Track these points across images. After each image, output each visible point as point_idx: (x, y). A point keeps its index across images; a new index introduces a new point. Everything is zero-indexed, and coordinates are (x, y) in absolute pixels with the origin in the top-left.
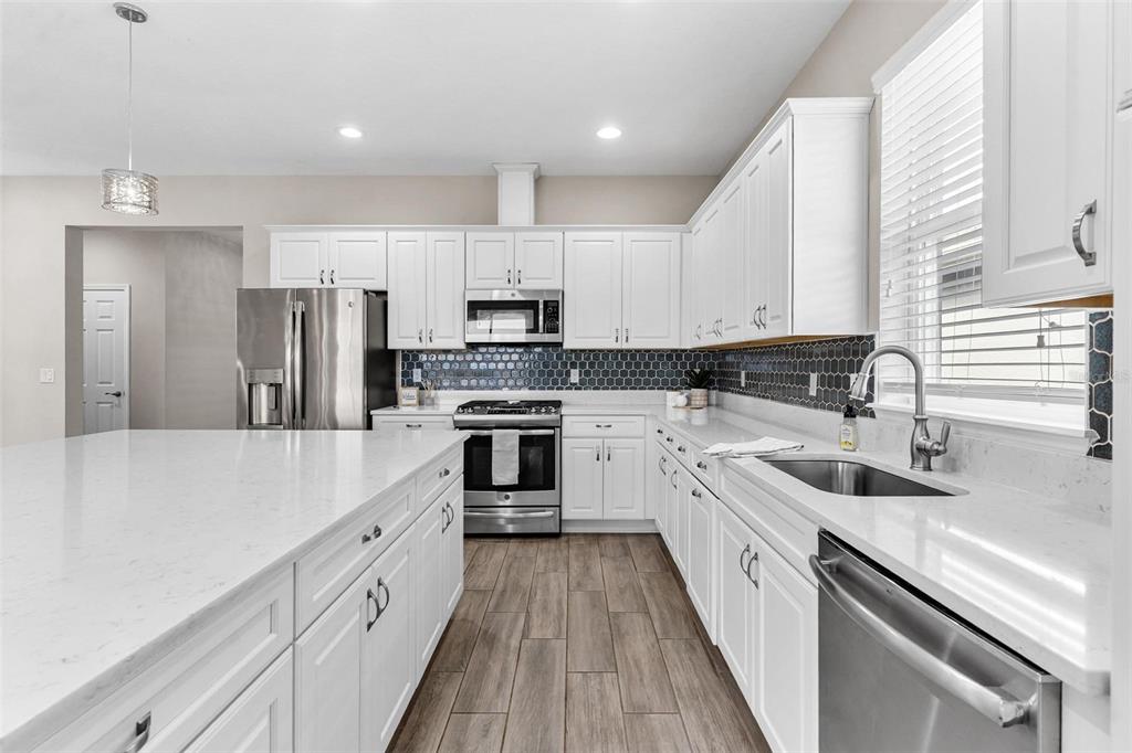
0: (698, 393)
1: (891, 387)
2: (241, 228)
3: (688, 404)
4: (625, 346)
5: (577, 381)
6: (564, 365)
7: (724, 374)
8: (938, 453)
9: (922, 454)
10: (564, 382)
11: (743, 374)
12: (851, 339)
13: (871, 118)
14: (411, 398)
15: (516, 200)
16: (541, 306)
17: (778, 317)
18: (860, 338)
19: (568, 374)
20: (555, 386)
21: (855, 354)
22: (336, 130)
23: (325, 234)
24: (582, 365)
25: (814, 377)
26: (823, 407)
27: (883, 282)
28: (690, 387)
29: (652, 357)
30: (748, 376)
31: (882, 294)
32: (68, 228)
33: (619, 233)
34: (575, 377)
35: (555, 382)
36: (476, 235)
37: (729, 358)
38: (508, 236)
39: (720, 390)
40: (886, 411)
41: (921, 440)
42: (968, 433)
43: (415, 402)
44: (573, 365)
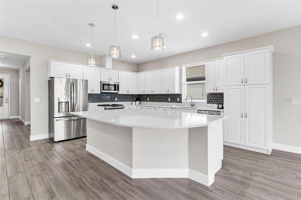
7: (141, 99)
11: (148, 98)
16: (117, 85)
17: (172, 91)
18: (179, 94)
23: (67, 64)
26: (171, 102)
33: (127, 73)
34: (116, 99)
35: (113, 101)
36: (102, 69)
38: (108, 70)
44: (116, 97)
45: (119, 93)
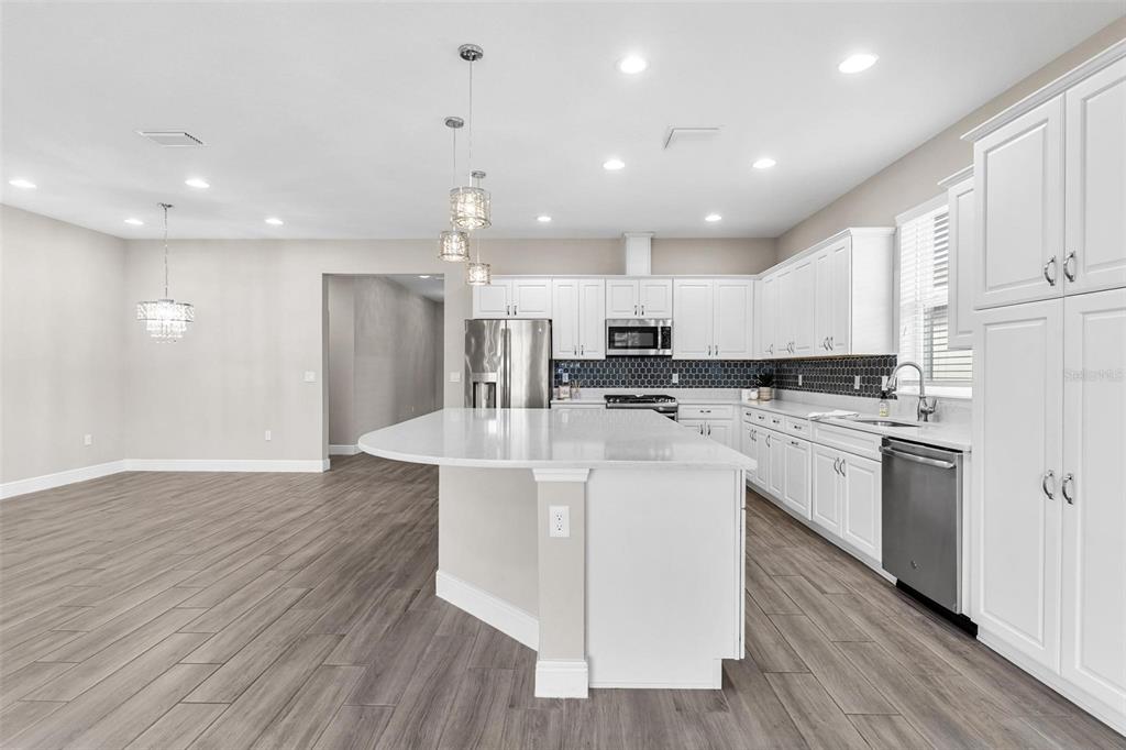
0: (765, 390)
1: (906, 383)
2: (443, 275)
3: (759, 398)
4: (715, 358)
5: (677, 382)
6: (668, 370)
7: (782, 377)
8: (931, 412)
9: (924, 414)
10: (668, 383)
11: (800, 377)
12: (882, 357)
13: (894, 239)
14: (565, 393)
15: (638, 257)
16: (660, 330)
17: (841, 344)
18: (888, 356)
19: (671, 377)
20: (662, 384)
21: (885, 365)
22: (536, 218)
23: (511, 281)
24: (681, 371)
25: (857, 378)
26: (864, 395)
27: (902, 328)
28: (758, 386)
29: (729, 365)
30: (804, 378)
31: (901, 334)
32: (324, 275)
33: (711, 281)
34: (675, 379)
35: (662, 382)
36: (613, 281)
37: (785, 366)
38: (635, 282)
39: (778, 388)
40: (902, 395)
41: (922, 407)
42: (946, 403)
43: (568, 396)
44: (674, 371)
45: (673, 358)
